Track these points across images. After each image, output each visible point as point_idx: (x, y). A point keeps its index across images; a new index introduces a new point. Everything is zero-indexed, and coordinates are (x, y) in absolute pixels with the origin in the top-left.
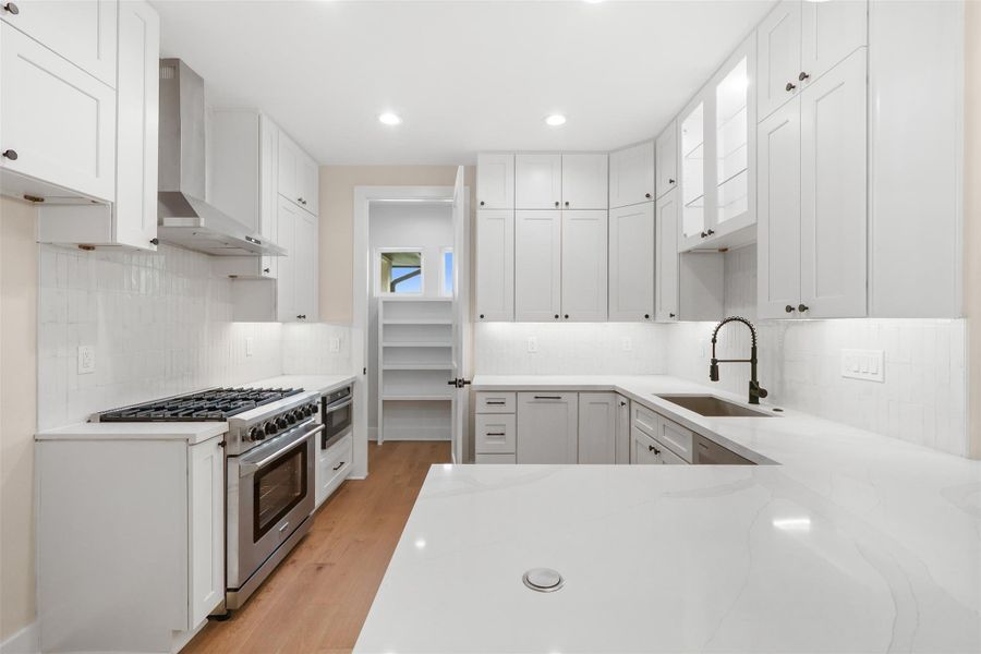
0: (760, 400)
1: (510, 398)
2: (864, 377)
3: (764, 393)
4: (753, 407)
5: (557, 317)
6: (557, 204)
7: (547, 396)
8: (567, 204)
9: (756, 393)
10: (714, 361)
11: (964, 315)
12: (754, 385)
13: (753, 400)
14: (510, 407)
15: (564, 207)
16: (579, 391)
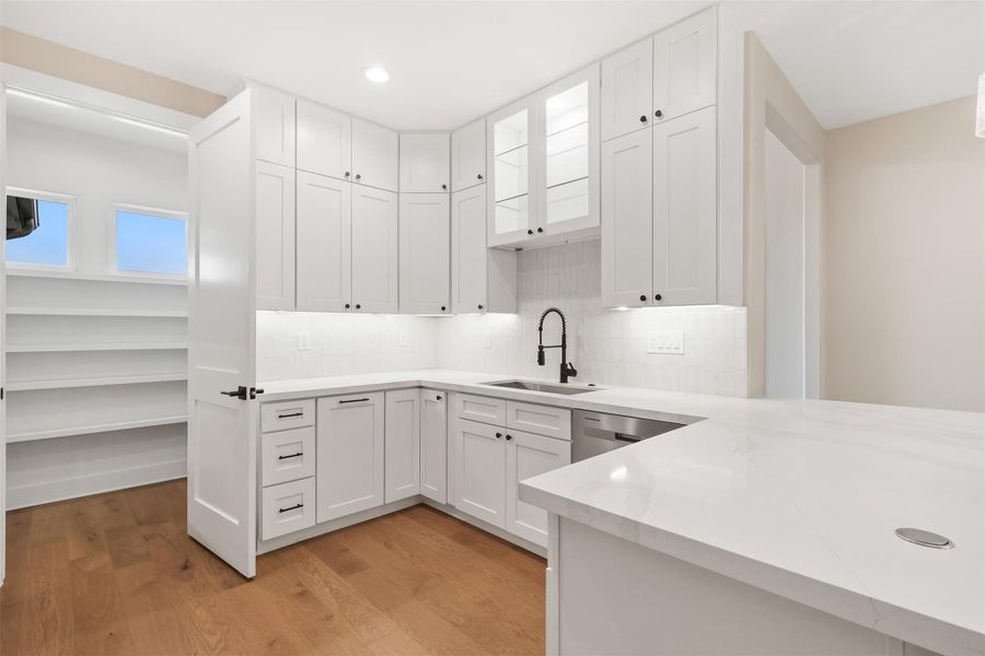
0: (569, 378)
1: (308, 407)
2: (669, 351)
3: (573, 373)
4: (564, 385)
5: (347, 306)
6: (347, 174)
7: (352, 399)
8: (358, 177)
9: (567, 372)
10: (541, 348)
11: (744, 305)
12: (563, 365)
13: (564, 380)
14: (308, 418)
15: (354, 180)
16: (385, 390)
